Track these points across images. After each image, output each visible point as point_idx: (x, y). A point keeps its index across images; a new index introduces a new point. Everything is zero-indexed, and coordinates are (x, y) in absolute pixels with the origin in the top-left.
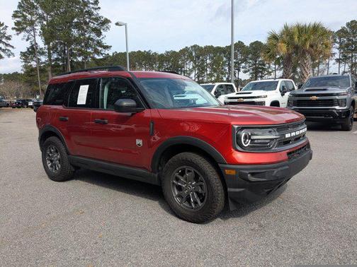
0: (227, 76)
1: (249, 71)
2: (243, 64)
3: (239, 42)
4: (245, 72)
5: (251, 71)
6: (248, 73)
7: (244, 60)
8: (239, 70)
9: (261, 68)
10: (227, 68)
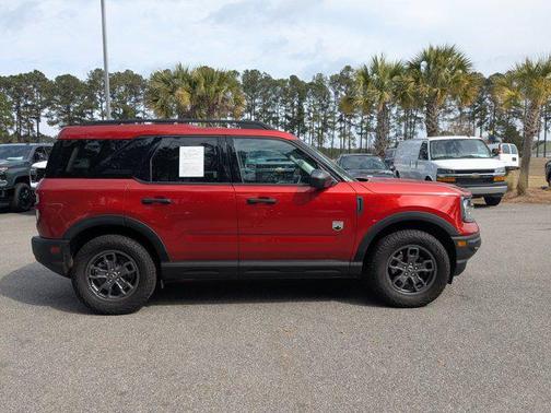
0: (15, 128)
1: (57, 122)
2: (46, 111)
3: (36, 71)
4: (51, 123)
5: (61, 123)
6: (57, 126)
7: (47, 104)
8: (38, 120)
9: (77, 119)
10: (14, 114)
